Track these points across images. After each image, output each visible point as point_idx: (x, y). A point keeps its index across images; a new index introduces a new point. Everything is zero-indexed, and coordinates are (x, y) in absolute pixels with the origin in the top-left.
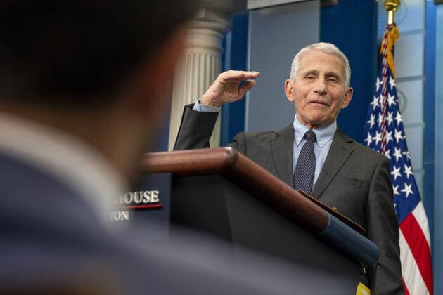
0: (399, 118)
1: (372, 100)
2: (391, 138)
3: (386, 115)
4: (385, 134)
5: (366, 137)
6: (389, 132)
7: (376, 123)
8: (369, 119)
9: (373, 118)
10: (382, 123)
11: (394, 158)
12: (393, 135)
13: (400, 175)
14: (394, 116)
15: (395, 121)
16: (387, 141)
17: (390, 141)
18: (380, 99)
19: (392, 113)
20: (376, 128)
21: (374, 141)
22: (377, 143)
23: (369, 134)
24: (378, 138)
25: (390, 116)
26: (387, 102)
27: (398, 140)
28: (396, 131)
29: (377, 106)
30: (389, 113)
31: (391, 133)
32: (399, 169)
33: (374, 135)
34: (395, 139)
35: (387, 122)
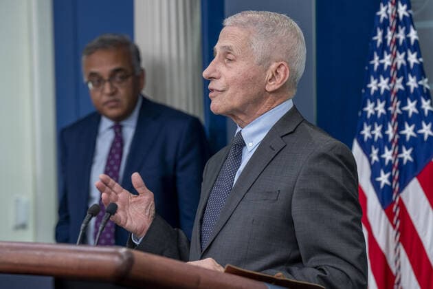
0: (413, 35)
1: (378, 9)
2: (404, 62)
3: (397, 31)
4: (395, 56)
5: (372, 58)
6: (401, 53)
7: (385, 40)
8: (376, 34)
9: (380, 33)
10: (392, 41)
11: (407, 88)
12: (406, 57)
13: (416, 111)
14: (407, 32)
15: (408, 39)
16: (399, 66)
17: (402, 65)
18: (387, 9)
19: (404, 28)
20: (384, 48)
21: (382, 65)
22: (386, 67)
23: (375, 54)
24: (387, 60)
25: (402, 31)
26: (397, 13)
27: (412, 65)
28: (409, 53)
29: (384, 18)
30: (400, 27)
31: (403, 54)
32: (415, 103)
33: (382, 57)
34: (408, 63)
35: (397, 40)
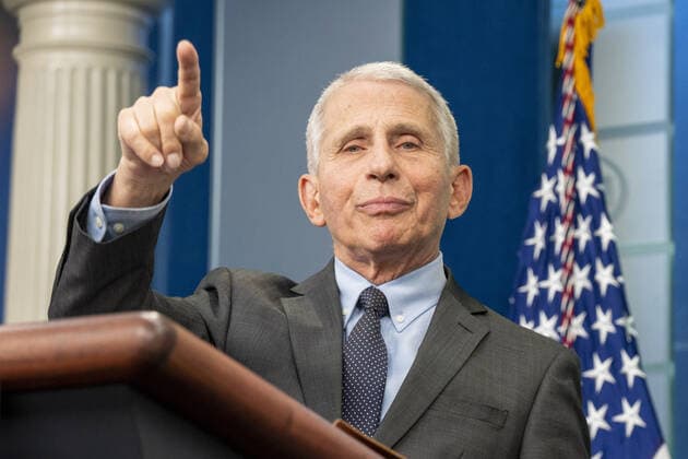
0: (606, 232)
1: (538, 185)
2: (588, 285)
3: (574, 224)
4: (571, 272)
5: (523, 281)
6: (581, 267)
7: (550, 244)
8: (531, 234)
9: (540, 231)
10: (564, 244)
11: (594, 334)
12: (592, 275)
13: (610, 378)
14: (595, 225)
15: (597, 240)
16: (578, 292)
17: (584, 290)
18: (556, 183)
19: (589, 219)
20: (549, 257)
21: (543, 292)
22: (551, 296)
23: (530, 273)
24: (554, 282)
25: (584, 225)
26: (575, 190)
27: (603, 289)
28: (599, 264)
29: (550, 202)
30: (580, 218)
31: (587, 269)
32: (608, 363)
33: (543, 276)
34: (596, 285)
35: (575, 242)
